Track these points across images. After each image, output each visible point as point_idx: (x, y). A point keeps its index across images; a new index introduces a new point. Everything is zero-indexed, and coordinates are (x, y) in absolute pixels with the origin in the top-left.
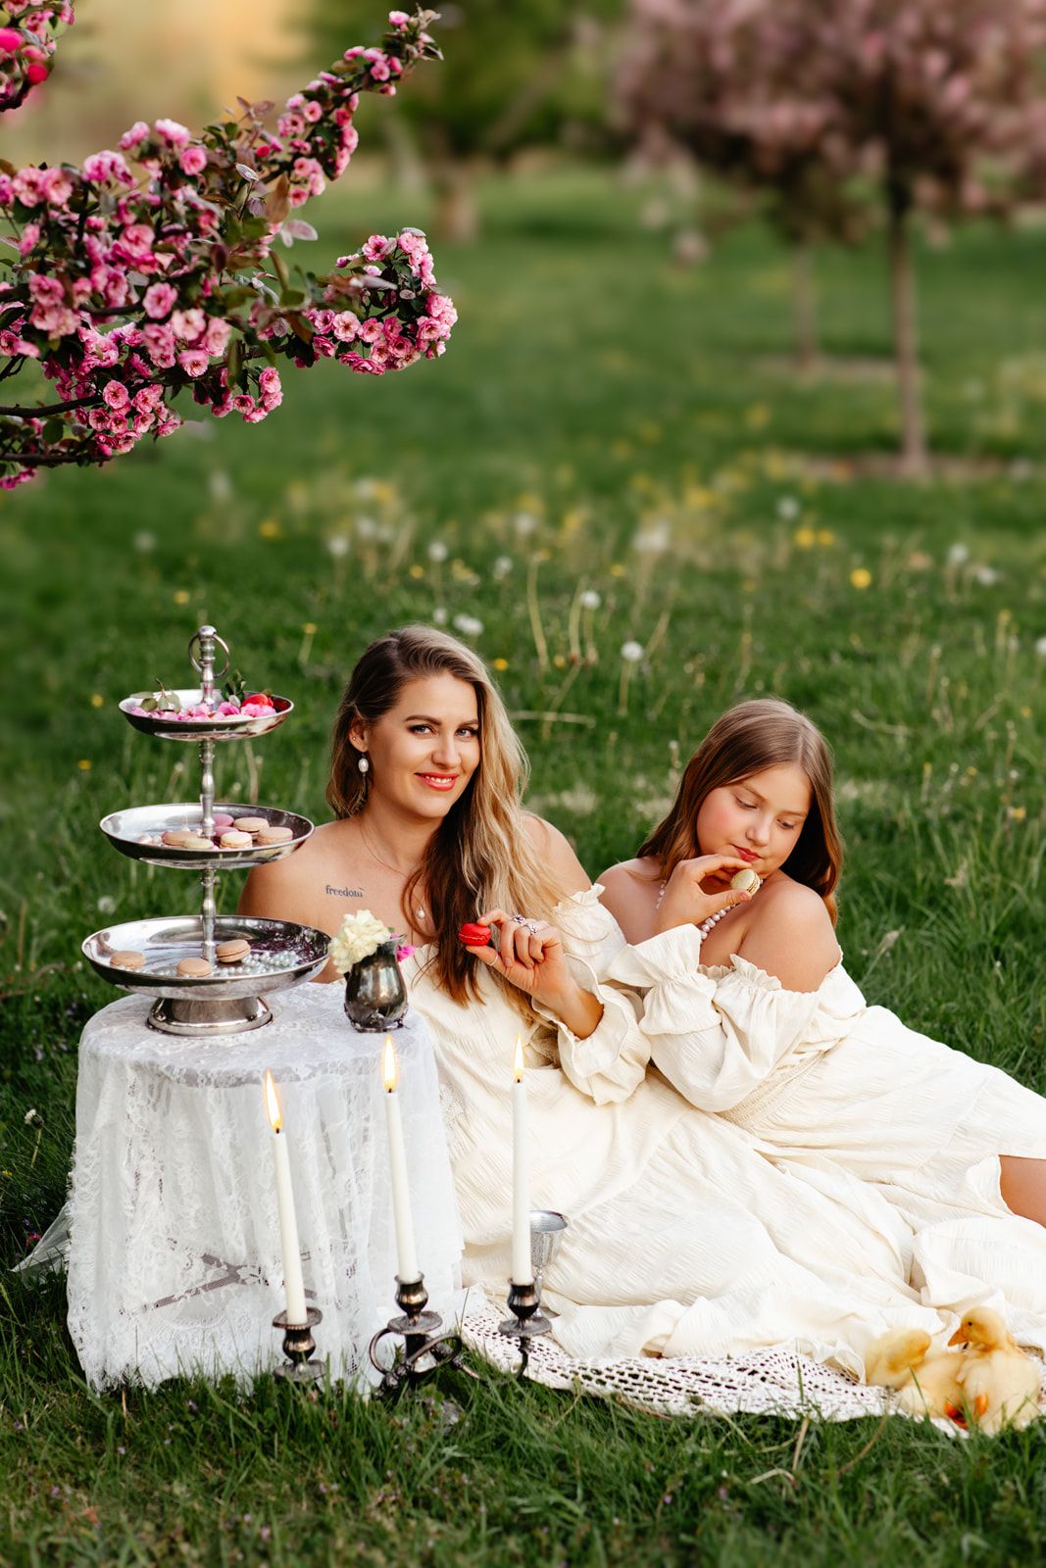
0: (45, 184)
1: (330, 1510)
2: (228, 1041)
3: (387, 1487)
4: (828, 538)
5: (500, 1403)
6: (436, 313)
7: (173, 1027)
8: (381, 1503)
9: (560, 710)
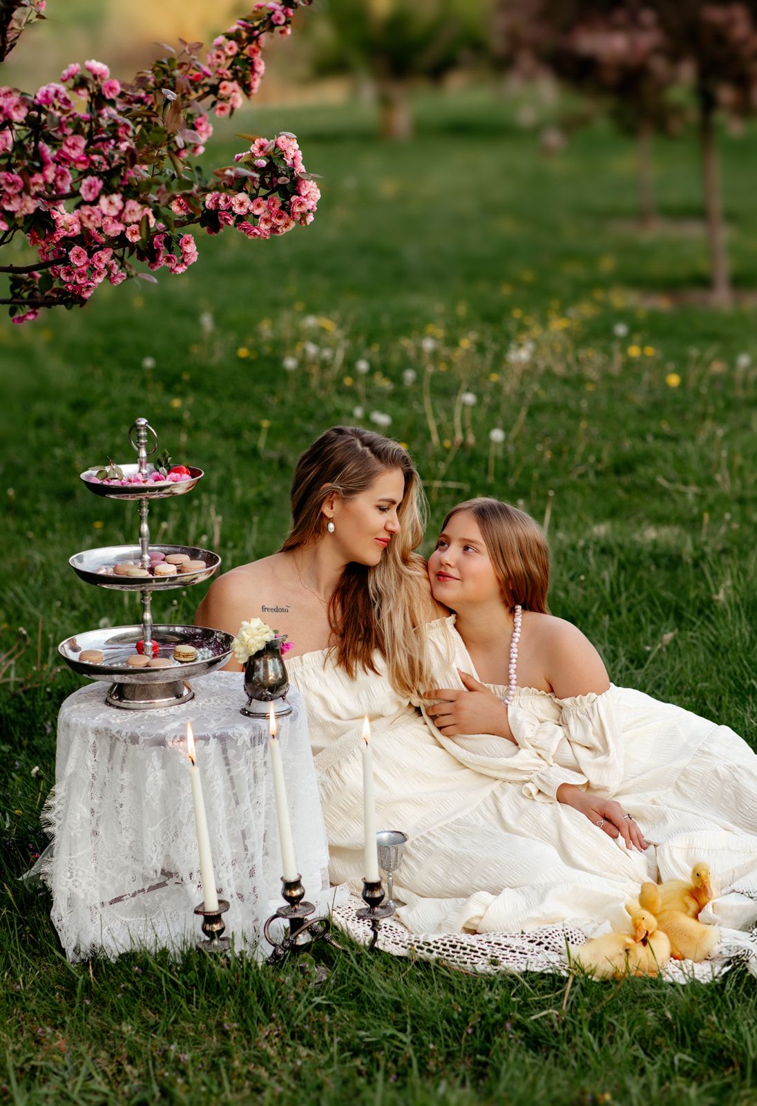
0: (8, 107)
1: (232, 1042)
2: (162, 713)
3: (272, 1025)
4: (650, 351)
5: (356, 966)
6: (304, 193)
7: (123, 704)
8: (267, 1037)
9: (444, 479)
